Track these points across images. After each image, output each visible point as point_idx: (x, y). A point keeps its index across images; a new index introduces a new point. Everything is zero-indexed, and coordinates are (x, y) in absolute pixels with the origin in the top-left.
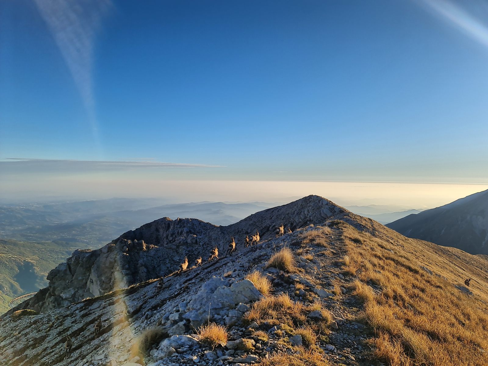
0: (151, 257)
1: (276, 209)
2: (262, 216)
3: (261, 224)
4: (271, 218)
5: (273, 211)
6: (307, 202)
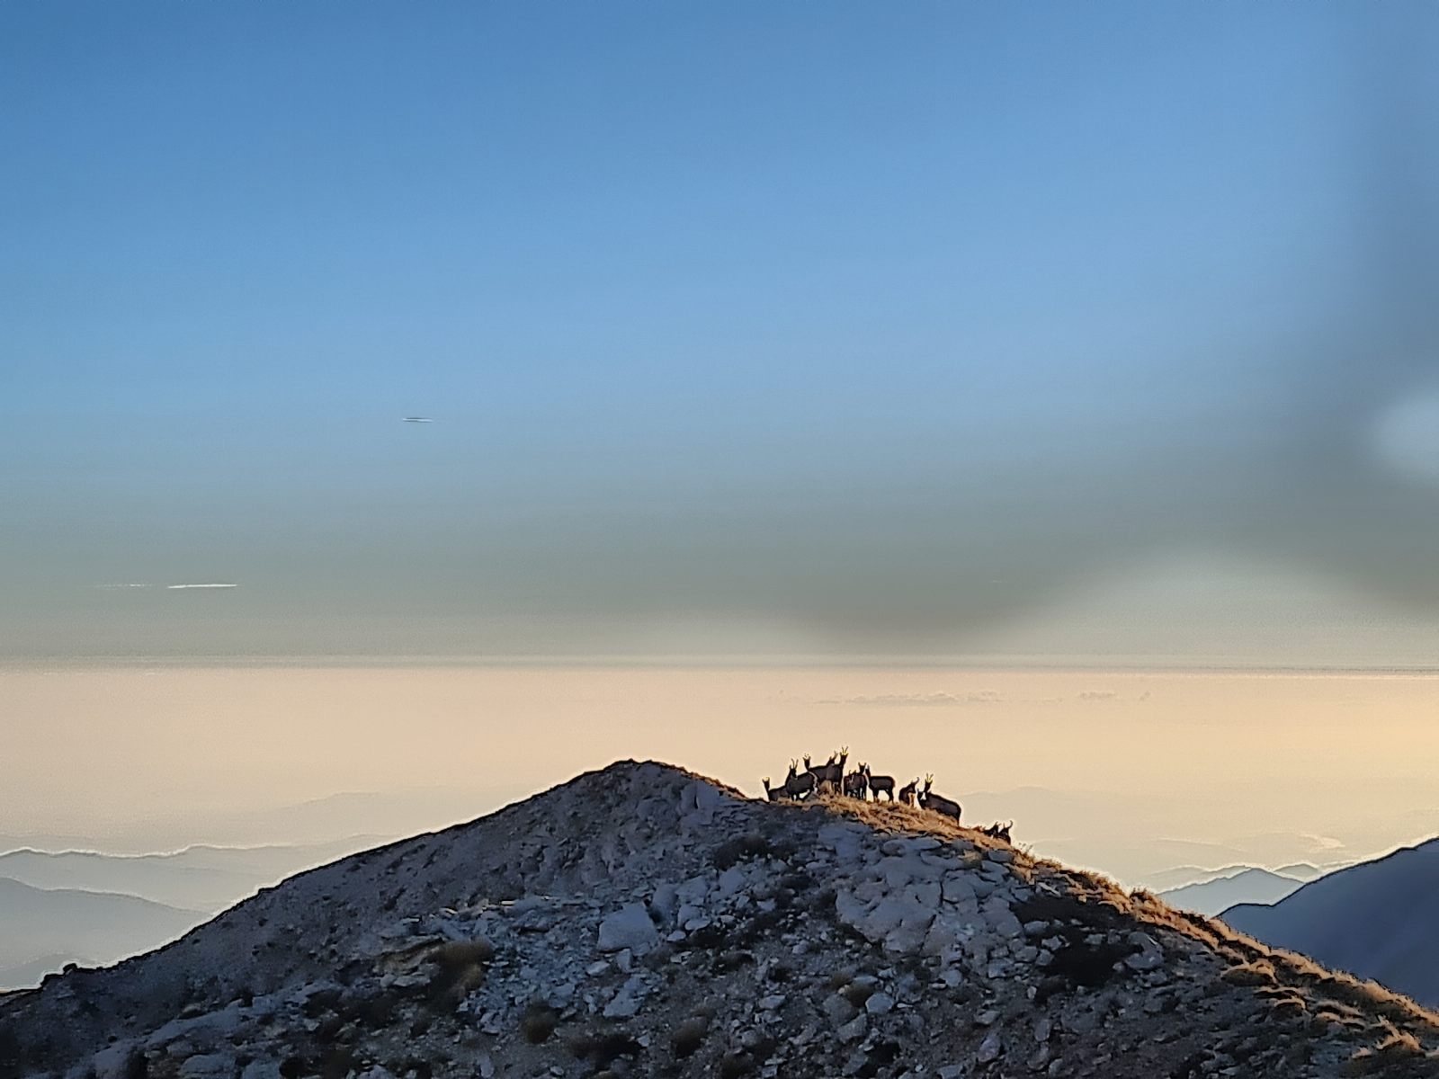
1: (415, 851)
2: (326, 898)
3: (330, 941)
5: (395, 865)
6: (604, 799)
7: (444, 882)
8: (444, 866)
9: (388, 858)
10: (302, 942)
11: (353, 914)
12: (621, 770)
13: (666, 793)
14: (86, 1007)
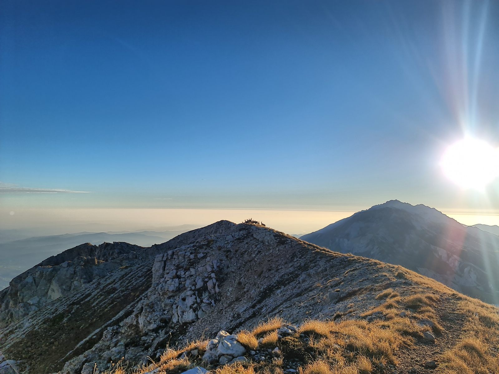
0: (101, 269)
4: (194, 237)
5: (195, 232)
7: (200, 234)
8: (201, 232)
9: (194, 231)
10: (183, 241)
11: (189, 238)
12: (222, 221)
13: (228, 224)
14: (157, 249)
